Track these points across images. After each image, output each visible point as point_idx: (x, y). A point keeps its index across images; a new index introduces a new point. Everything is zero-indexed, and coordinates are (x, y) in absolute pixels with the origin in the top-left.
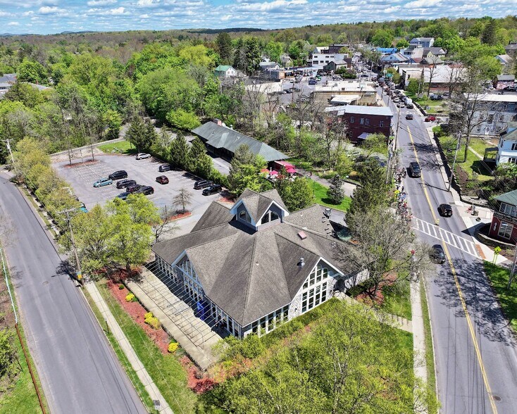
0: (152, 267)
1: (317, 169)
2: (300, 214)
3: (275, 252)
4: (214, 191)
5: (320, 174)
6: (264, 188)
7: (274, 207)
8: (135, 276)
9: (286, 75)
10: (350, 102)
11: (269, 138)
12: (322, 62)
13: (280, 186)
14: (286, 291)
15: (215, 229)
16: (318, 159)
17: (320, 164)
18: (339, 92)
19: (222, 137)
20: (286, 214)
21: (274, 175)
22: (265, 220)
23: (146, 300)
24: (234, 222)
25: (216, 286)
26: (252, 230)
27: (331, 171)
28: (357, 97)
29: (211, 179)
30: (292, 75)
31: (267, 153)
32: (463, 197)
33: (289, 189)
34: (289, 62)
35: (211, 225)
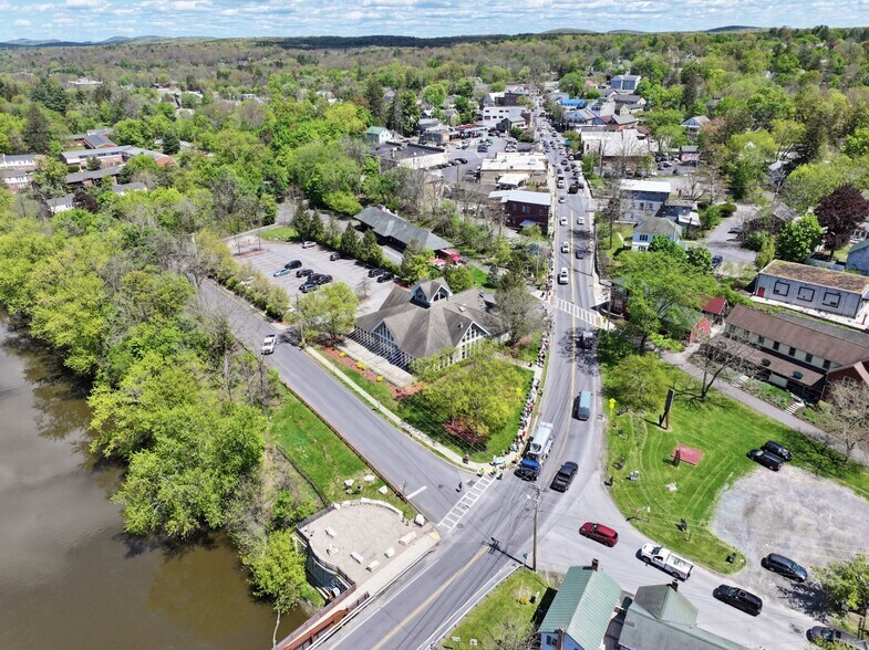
0: (352, 337)
1: (481, 256)
2: (461, 295)
3: (442, 319)
4: (387, 278)
5: (483, 261)
6: (433, 276)
7: (442, 290)
8: (341, 342)
9: (451, 138)
10: (516, 183)
11: (435, 224)
12: (495, 117)
13: (446, 274)
14: (451, 344)
15: (400, 306)
16: (481, 247)
17: (483, 252)
18: (507, 171)
19: (389, 224)
20: (451, 294)
21: (441, 263)
22: (436, 299)
23: (353, 356)
24: (413, 301)
25: (405, 342)
26: (427, 306)
27: (493, 258)
28: (525, 176)
29: (383, 267)
30: (458, 137)
31: (434, 242)
32: (602, 281)
33: (453, 276)
34: (455, 116)
35: (394, 305)
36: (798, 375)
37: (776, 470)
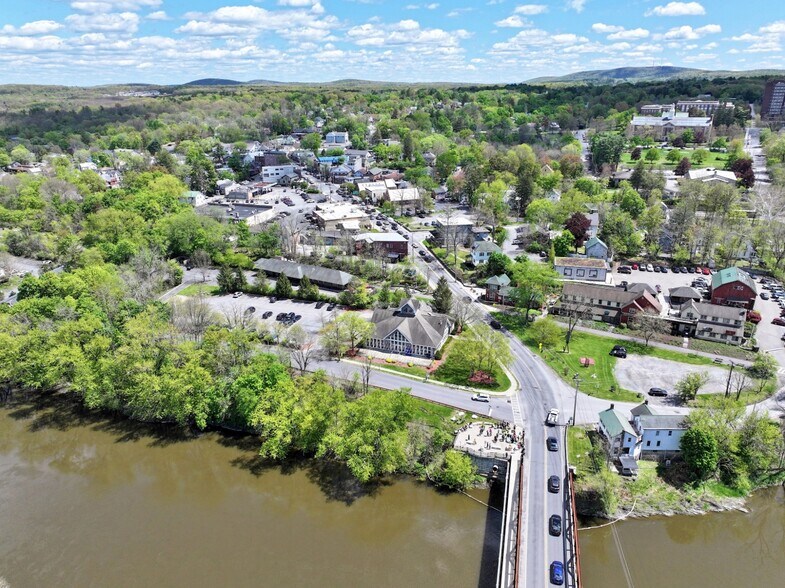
3: (426, 322)
8: (358, 352)
9: (253, 195)
12: (272, 174)
14: (439, 335)
18: (343, 219)
19: (298, 270)
25: (414, 340)
28: (357, 221)
29: (321, 300)
32: (465, 284)
36: (607, 314)
37: (625, 357)
